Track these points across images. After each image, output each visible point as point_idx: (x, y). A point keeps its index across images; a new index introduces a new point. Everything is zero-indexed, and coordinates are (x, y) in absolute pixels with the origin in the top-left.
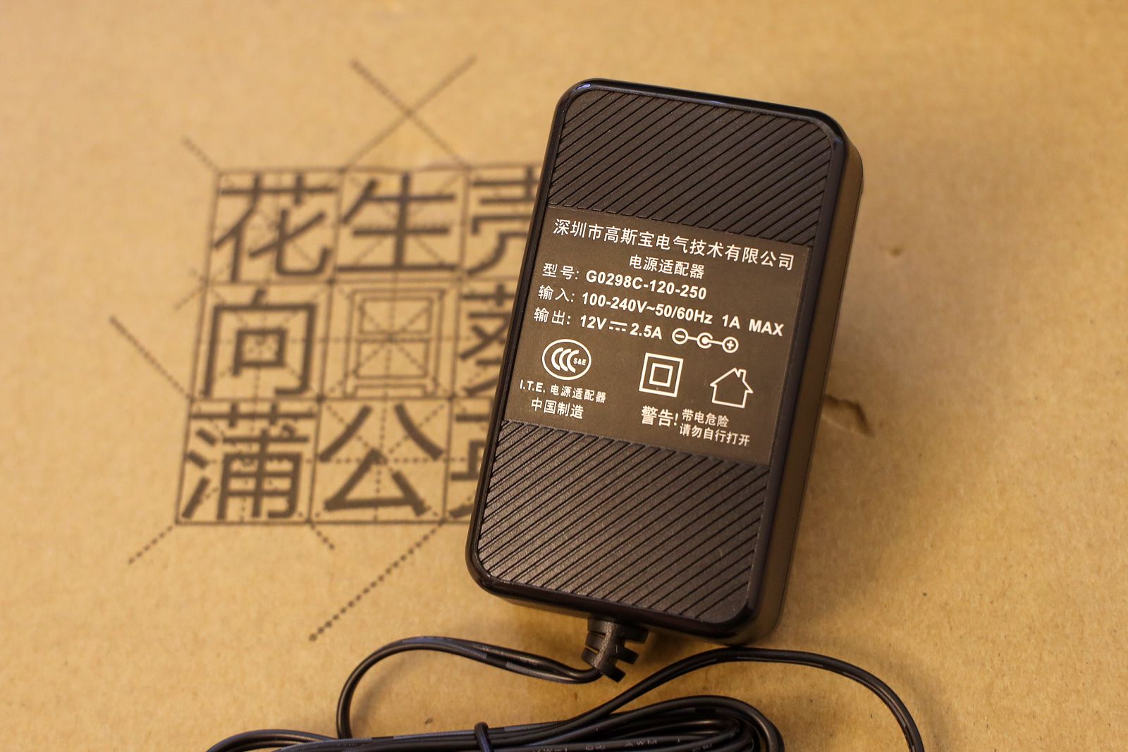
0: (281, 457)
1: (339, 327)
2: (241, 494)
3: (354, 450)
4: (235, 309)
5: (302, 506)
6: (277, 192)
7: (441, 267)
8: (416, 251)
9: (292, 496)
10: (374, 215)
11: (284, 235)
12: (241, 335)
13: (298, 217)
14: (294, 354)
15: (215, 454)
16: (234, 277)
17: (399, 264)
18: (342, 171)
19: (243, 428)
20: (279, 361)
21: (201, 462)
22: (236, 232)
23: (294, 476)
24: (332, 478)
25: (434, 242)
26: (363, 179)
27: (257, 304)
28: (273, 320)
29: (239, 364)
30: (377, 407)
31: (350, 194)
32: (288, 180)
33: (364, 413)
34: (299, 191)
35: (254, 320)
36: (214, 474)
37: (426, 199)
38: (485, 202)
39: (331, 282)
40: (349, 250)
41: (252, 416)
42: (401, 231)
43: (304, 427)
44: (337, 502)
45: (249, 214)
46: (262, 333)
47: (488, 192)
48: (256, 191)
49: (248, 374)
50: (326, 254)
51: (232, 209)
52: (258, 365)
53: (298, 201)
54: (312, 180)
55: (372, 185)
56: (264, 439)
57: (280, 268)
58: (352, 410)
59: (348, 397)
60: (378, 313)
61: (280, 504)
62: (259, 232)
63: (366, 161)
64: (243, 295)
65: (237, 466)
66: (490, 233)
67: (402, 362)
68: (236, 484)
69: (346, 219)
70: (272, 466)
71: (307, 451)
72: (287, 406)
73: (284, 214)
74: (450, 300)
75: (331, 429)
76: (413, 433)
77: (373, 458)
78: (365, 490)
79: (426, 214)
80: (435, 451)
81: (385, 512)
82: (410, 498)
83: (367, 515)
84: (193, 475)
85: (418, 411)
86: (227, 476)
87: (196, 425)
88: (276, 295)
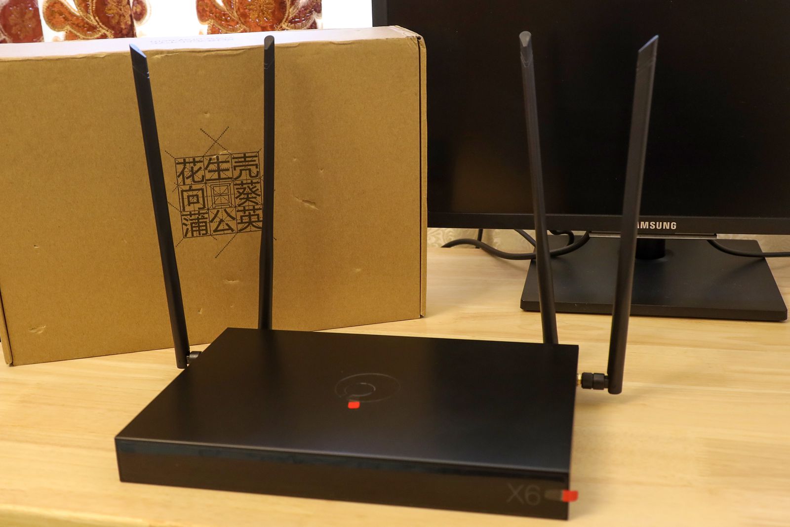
0: (202, 222)
1: (209, 193)
2: (196, 231)
3: (217, 220)
4: (186, 191)
5: (209, 232)
6: (189, 163)
7: (229, 178)
8: (223, 175)
9: (206, 230)
10: (212, 167)
11: (193, 173)
12: (188, 197)
13: (195, 169)
14: (201, 200)
15: (189, 223)
16: (184, 184)
17: (219, 178)
18: (203, 157)
19: (193, 217)
20: (198, 202)
21: (186, 225)
22: (182, 173)
23: (206, 226)
24: (214, 226)
25: (226, 173)
26: (208, 158)
27: (190, 189)
28: (195, 193)
29: (189, 204)
30: (220, 210)
31: (206, 163)
32: (191, 160)
33: (218, 212)
34: (194, 162)
35: (191, 193)
36: (189, 227)
37: (222, 162)
38: (236, 162)
39: (206, 183)
40: (208, 176)
41: (195, 214)
42: (219, 170)
43: (206, 216)
44: (216, 230)
45: (184, 168)
46: (193, 196)
47: (237, 160)
48: (185, 163)
49: (192, 205)
50: (203, 177)
51: (180, 168)
52: (194, 203)
53: (195, 165)
54: (197, 159)
55: (210, 159)
56: (198, 219)
57: (194, 181)
58: (215, 211)
59: (214, 208)
60: (217, 189)
61: (204, 232)
62: (187, 173)
63: (208, 154)
64: (187, 188)
65: (193, 225)
66: (238, 169)
67: (224, 200)
68: (194, 229)
69: (206, 169)
70: (201, 224)
71: (208, 220)
72: (201, 212)
73: (192, 168)
74: (232, 185)
75: (212, 216)
76: (229, 215)
77: (221, 221)
78: (221, 227)
79: (224, 166)
80: (233, 219)
81: (226, 232)
82: (230, 228)
83: (222, 232)
84: (185, 228)
85: (228, 210)
86: (192, 227)
87: (183, 217)
88: (194, 187)
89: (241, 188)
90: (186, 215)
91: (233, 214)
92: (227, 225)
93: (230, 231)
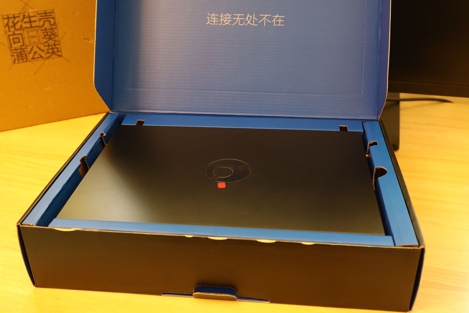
0: (24, 54)
1: (26, 36)
2: (20, 59)
3: (33, 52)
4: (11, 35)
5: (28, 59)
6: (11, 18)
7: (37, 26)
8: (33, 25)
9: (27, 58)
10: (26, 20)
11: (14, 25)
12: (13, 39)
13: (16, 21)
14: (21, 40)
15: (15, 55)
16: (10, 31)
17: (31, 27)
18: (19, 14)
19: (18, 51)
20: (19, 42)
21: (14, 56)
22: (7, 24)
23: (26, 56)
24: (31, 56)
25: (35, 23)
26: (23, 15)
27: (14, 34)
28: (17, 36)
29: (14, 43)
30: (34, 46)
31: (22, 17)
32: (12, 16)
33: (33, 47)
34: (14, 17)
35: (14, 36)
36: (16, 57)
37: (32, 17)
38: (40, 16)
39: (23, 30)
40: (24, 25)
41: (19, 49)
42: (30, 22)
43: (26, 50)
44: (33, 58)
45: (8, 21)
46: (16, 38)
47: (40, 15)
48: (8, 18)
49: (16, 44)
50: (21, 26)
51: (6, 21)
52: (17, 42)
53: (15, 19)
54: (16, 16)
55: (24, 15)
56: (21, 52)
57: (15, 29)
58: (31, 47)
59: (30, 45)
60: (31, 34)
61: (25, 60)
62: (11, 24)
63: (22, 12)
64: (12, 33)
65: (19, 56)
66: (42, 21)
67: (36, 40)
68: (19, 58)
69: (22, 21)
70: (23, 55)
71: (27, 53)
72: (23, 47)
73: (13, 21)
74: (39, 31)
75: (29, 50)
76: (39, 49)
77: (35, 53)
78: (36, 56)
79: (33, 19)
80: (43, 51)
81: (39, 59)
82: (41, 57)
83: (37, 59)
84: (13, 58)
85: (39, 46)
86: (18, 57)
87: (12, 51)
88: (16, 32)
89: (45, 32)
90: (13, 50)
91: (42, 48)
92: (40, 55)
93: (41, 59)
